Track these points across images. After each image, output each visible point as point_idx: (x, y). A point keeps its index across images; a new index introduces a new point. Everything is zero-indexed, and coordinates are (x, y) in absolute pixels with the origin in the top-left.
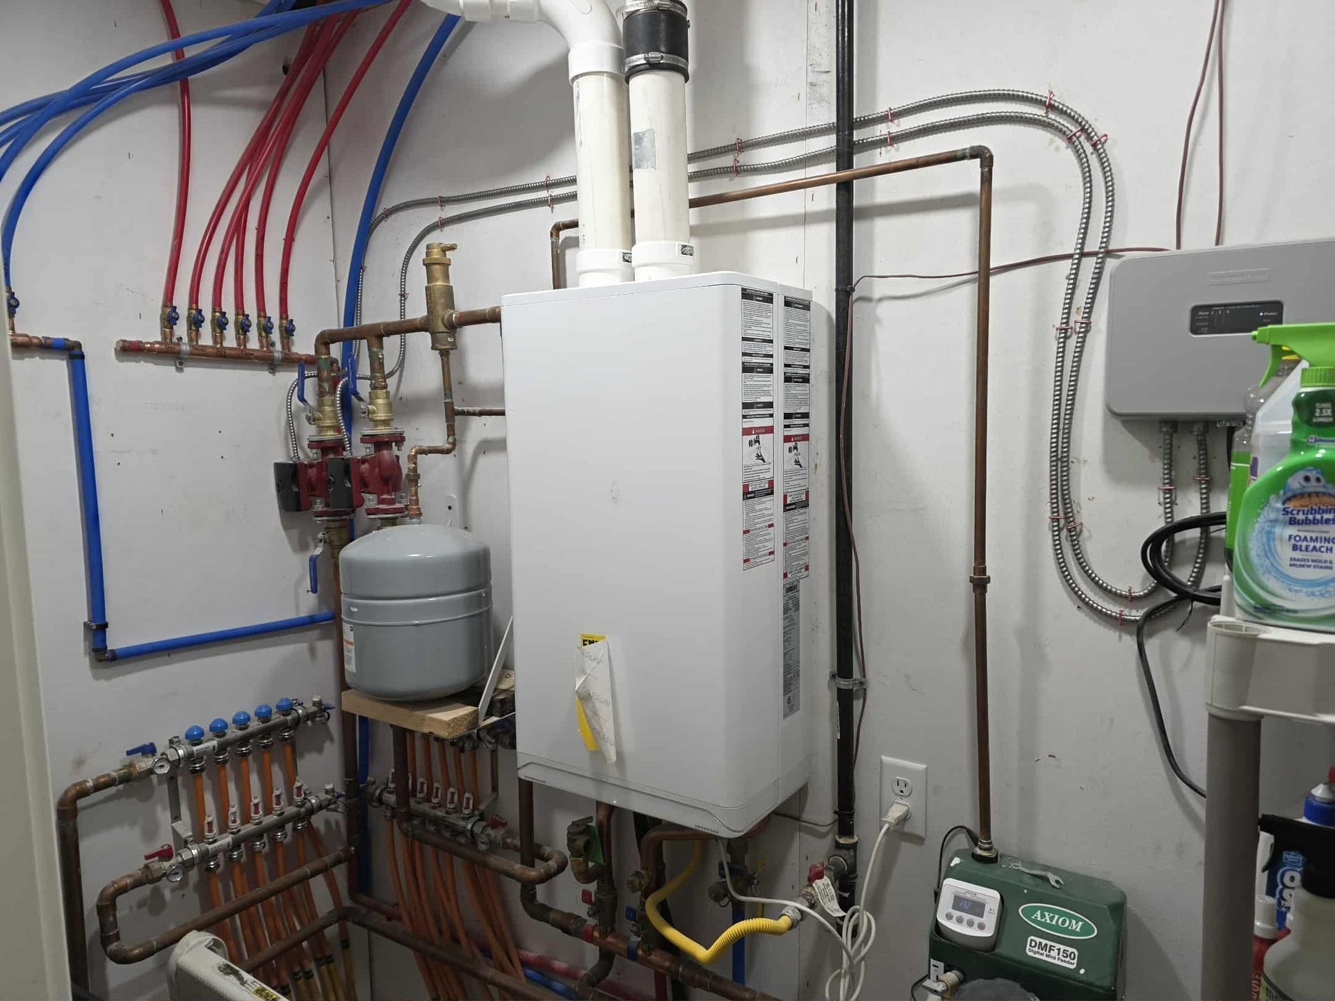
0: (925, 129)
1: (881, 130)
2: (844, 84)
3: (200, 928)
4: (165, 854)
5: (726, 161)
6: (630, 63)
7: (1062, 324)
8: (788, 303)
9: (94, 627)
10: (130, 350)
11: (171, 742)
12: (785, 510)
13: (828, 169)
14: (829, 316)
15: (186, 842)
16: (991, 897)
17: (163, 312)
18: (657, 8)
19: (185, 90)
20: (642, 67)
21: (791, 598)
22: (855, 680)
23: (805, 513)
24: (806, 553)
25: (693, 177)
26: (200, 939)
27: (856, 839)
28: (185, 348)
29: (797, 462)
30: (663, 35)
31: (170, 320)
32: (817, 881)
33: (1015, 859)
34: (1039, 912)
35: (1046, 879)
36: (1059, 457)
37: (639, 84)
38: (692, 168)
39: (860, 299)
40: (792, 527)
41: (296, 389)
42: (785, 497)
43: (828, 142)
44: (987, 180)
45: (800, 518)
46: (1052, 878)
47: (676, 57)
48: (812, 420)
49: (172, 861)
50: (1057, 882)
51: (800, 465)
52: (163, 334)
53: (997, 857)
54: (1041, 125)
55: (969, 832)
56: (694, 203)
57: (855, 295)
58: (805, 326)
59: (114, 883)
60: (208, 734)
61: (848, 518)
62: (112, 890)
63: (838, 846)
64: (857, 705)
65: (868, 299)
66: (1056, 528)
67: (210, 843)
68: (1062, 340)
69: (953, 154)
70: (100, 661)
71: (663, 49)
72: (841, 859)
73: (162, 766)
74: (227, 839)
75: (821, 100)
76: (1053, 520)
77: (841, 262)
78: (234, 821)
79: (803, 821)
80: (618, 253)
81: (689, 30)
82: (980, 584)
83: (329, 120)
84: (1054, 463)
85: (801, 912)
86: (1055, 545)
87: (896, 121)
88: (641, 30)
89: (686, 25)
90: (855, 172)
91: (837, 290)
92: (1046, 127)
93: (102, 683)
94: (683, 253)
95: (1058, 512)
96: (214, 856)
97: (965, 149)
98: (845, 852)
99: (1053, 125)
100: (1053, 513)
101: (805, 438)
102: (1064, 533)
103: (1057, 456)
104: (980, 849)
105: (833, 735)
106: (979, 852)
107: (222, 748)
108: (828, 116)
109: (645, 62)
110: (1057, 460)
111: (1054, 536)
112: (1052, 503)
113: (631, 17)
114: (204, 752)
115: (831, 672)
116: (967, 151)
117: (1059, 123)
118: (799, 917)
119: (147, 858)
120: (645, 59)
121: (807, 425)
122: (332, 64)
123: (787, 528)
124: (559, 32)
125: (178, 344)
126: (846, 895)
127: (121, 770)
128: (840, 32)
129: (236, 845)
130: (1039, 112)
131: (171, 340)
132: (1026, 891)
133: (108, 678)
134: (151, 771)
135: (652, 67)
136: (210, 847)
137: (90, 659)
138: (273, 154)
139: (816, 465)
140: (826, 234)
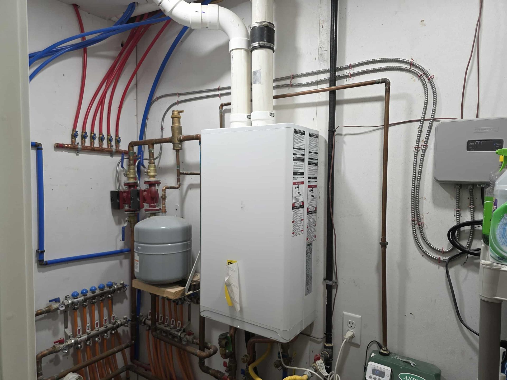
0: (364, 72)
1: (347, 72)
2: (333, 55)
3: (73, 372)
4: (61, 342)
5: (288, 82)
6: (253, 45)
7: (416, 146)
8: (310, 135)
9: (40, 252)
10: (59, 147)
11: (66, 297)
12: (308, 214)
13: (326, 86)
14: (326, 141)
15: (70, 337)
16: (387, 370)
17: (72, 133)
18: (264, 25)
19: (85, 51)
20: (257, 47)
21: (309, 248)
22: (333, 281)
23: (315, 215)
24: (315, 231)
25: (275, 88)
26: (73, 376)
27: (332, 344)
28: (80, 146)
29: (313, 196)
30: (265, 35)
31: (74, 136)
32: (317, 361)
33: (396, 355)
34: (407, 376)
35: (409, 363)
36: (415, 196)
37: (256, 53)
38: (275, 84)
39: (338, 134)
40: (310, 220)
41: (121, 163)
42: (308, 209)
43: (326, 76)
44: (388, 91)
45: (313, 217)
46: (412, 363)
47: (270, 43)
48: (318, 180)
49: (64, 345)
50: (414, 364)
51: (314, 197)
52: (72, 142)
53: (389, 353)
54: (409, 71)
55: (378, 343)
56: (275, 97)
57: (336, 133)
58: (316, 144)
59: (41, 352)
60: (80, 295)
61: (332, 218)
62: (40, 355)
63: (326, 347)
64: (334, 291)
65: (341, 135)
66: (414, 224)
67: (79, 338)
68: (416, 152)
69: (375, 81)
70: (41, 265)
71: (265, 40)
72: (327, 352)
73: (62, 307)
74: (85, 337)
75: (324, 60)
76: (412, 221)
77: (331, 120)
78: (88, 329)
79: (311, 337)
80: (246, 115)
81: (275, 34)
82: (384, 245)
83: (137, 64)
84: (413, 199)
85: (312, 373)
86: (413, 231)
87: (352, 69)
88: (257, 34)
89: (274, 32)
90: (336, 87)
91: (329, 131)
92: (410, 72)
93: (41, 273)
94: (270, 116)
95: (414, 218)
96: (80, 343)
97: (380, 79)
98: (328, 349)
99: (413, 71)
100: (412, 218)
101: (316, 186)
102: (417, 226)
103: (414, 196)
104: (383, 350)
105: (324, 302)
106: (382, 351)
107: (85, 300)
108: (326, 66)
109: (259, 45)
110: (414, 198)
111: (413, 227)
112: (412, 214)
113: (254, 29)
114: (78, 302)
115: (324, 278)
116: (380, 80)
117: (415, 71)
118: (311, 375)
119: (55, 343)
120: (259, 44)
121: (316, 182)
122: (139, 44)
123: (308, 221)
124: (226, 34)
125: (77, 145)
126: (328, 367)
127: (47, 308)
128: (332, 36)
129: (88, 339)
130: (408, 66)
131: (75, 143)
132: (401, 368)
133: (43, 272)
134: (58, 309)
135: (261, 47)
136: (79, 339)
137: (37, 264)
138: (116, 76)
139: (319, 197)
140: (325, 110)
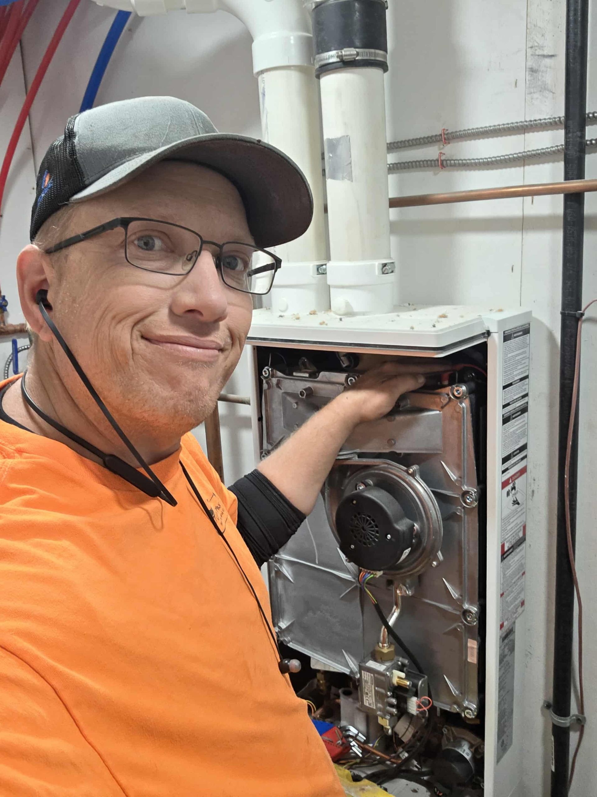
5: (430, 153)
6: (321, 59)
8: (506, 336)
12: (502, 560)
14: (551, 337)
20: (334, 65)
21: (506, 645)
22: (573, 717)
23: (522, 549)
24: (522, 589)
25: (394, 168)
29: (515, 502)
30: (357, 26)
37: (331, 80)
38: (391, 158)
39: (590, 321)
40: (509, 572)
41: (12, 363)
42: (503, 546)
43: (554, 139)
45: (516, 558)
47: (373, 50)
48: (531, 453)
51: (518, 503)
56: (394, 203)
58: (524, 353)
61: (571, 557)
71: (358, 43)
75: (544, 88)
77: (569, 283)
80: (312, 265)
83: (28, 92)
88: (332, 22)
90: (586, 184)
91: (563, 314)
94: (383, 273)
101: (523, 471)
105: (547, 768)
108: (554, 109)
109: (338, 60)
113: (319, 9)
115: (545, 701)
120: (338, 57)
121: (524, 457)
122: (27, 34)
123: (504, 577)
124: (241, 21)
135: (346, 63)
139: (533, 491)
